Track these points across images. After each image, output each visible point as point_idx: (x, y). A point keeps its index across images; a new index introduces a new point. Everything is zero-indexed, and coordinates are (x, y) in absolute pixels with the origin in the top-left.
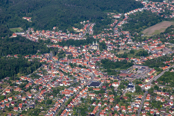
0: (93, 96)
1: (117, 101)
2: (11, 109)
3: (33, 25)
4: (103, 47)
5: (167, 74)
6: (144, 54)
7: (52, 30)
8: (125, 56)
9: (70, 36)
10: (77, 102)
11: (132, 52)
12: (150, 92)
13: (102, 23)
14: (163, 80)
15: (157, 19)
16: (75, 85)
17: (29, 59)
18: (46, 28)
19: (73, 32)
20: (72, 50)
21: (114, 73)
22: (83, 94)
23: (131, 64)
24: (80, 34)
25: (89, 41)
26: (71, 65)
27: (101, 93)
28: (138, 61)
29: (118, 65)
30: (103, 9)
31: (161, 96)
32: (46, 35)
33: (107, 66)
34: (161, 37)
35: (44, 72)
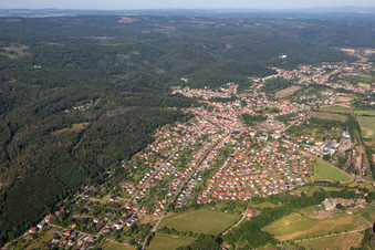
0: (234, 142)
1: (252, 147)
2: (170, 148)
3: (189, 85)
4: (244, 104)
5: (293, 127)
6: (276, 111)
7: (203, 88)
8: (261, 112)
9: (218, 94)
10: (221, 145)
11: (267, 109)
12: (279, 140)
13: (244, 86)
14: (289, 132)
15: (288, 84)
16: (220, 133)
17: (185, 111)
18: (199, 87)
19: (220, 91)
20: (219, 105)
21: (251, 125)
22: (226, 140)
23: (266, 119)
24: (226, 93)
25: (233, 99)
26: (218, 117)
27: (240, 140)
28: (271, 116)
29: (255, 118)
30: (245, 74)
31: (287, 144)
32: (199, 93)
33: (246, 119)
34: (291, 98)
35: (196, 122)
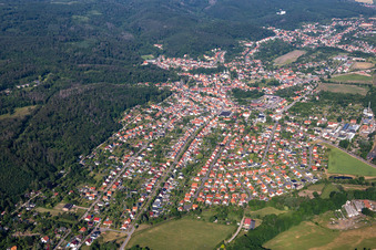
0: (223, 126)
1: (247, 131)
2: (141, 137)
3: (164, 52)
4: (234, 75)
5: (298, 104)
6: (276, 83)
7: (182, 57)
8: (256, 85)
9: (200, 64)
10: (207, 131)
11: (263, 81)
12: (281, 122)
13: (234, 52)
14: (294, 110)
15: (288, 48)
16: (205, 114)
17: (160, 87)
18: (177, 55)
19: (204, 60)
20: (202, 78)
21: (245, 103)
22: (213, 124)
23: (262, 94)
24: (211, 62)
25: (220, 69)
26: (201, 94)
27: (231, 123)
28: (269, 90)
29: (249, 94)
30: (235, 37)
31: (291, 127)
32: (177, 62)
33: (238, 95)
34: (293, 66)
35: (174, 101)
